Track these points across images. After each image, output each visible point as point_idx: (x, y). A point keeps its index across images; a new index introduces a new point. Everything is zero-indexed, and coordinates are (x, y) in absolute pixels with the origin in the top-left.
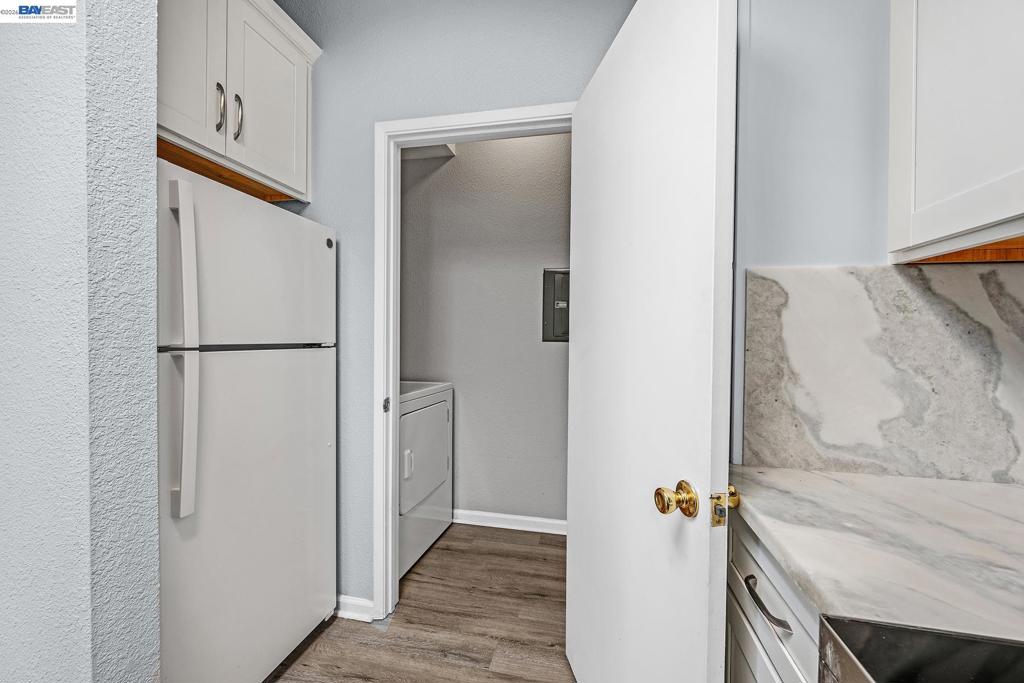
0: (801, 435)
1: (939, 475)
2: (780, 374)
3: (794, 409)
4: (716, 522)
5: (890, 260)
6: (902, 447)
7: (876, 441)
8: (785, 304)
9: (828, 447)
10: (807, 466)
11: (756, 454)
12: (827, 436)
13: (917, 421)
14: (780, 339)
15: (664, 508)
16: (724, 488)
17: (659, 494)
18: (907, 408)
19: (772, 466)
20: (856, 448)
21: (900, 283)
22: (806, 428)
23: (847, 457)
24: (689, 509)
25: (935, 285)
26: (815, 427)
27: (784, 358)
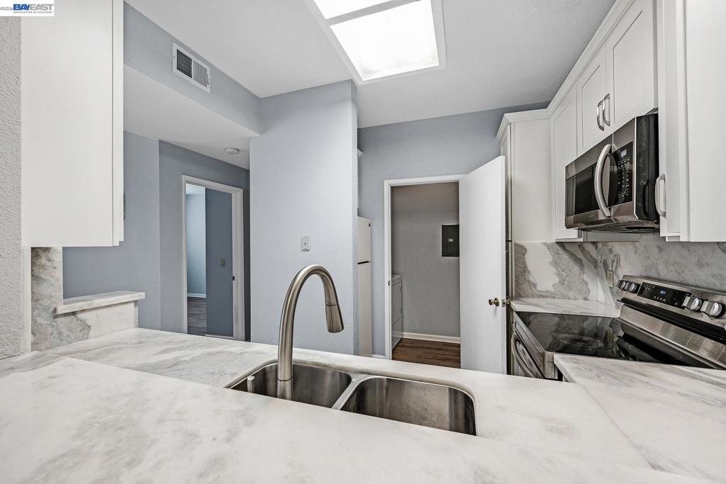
0: (531, 288)
1: (569, 299)
2: (525, 272)
3: (529, 281)
4: (503, 306)
5: (554, 241)
6: (559, 291)
7: (552, 289)
8: (526, 252)
9: (539, 291)
10: (533, 297)
11: (519, 294)
12: (539, 288)
13: (563, 284)
14: (525, 262)
15: (491, 304)
16: (505, 298)
17: (490, 301)
18: (560, 281)
19: (523, 297)
20: (547, 292)
21: (557, 247)
22: (532, 286)
23: (544, 294)
24: (497, 304)
25: (567, 248)
26: (535, 286)
27: (526, 267)
